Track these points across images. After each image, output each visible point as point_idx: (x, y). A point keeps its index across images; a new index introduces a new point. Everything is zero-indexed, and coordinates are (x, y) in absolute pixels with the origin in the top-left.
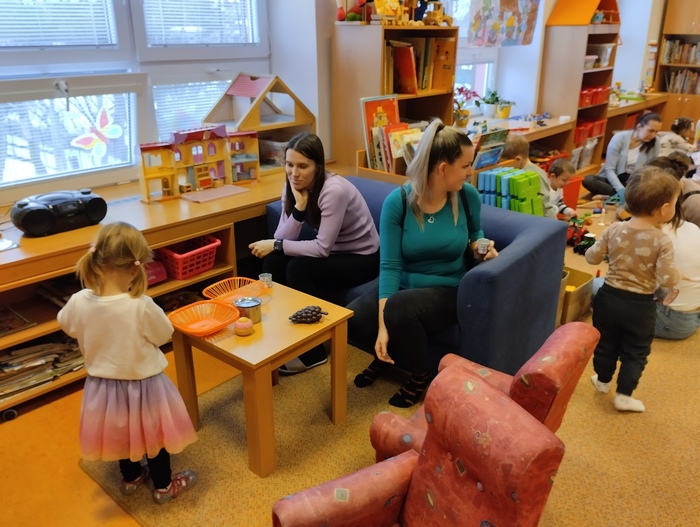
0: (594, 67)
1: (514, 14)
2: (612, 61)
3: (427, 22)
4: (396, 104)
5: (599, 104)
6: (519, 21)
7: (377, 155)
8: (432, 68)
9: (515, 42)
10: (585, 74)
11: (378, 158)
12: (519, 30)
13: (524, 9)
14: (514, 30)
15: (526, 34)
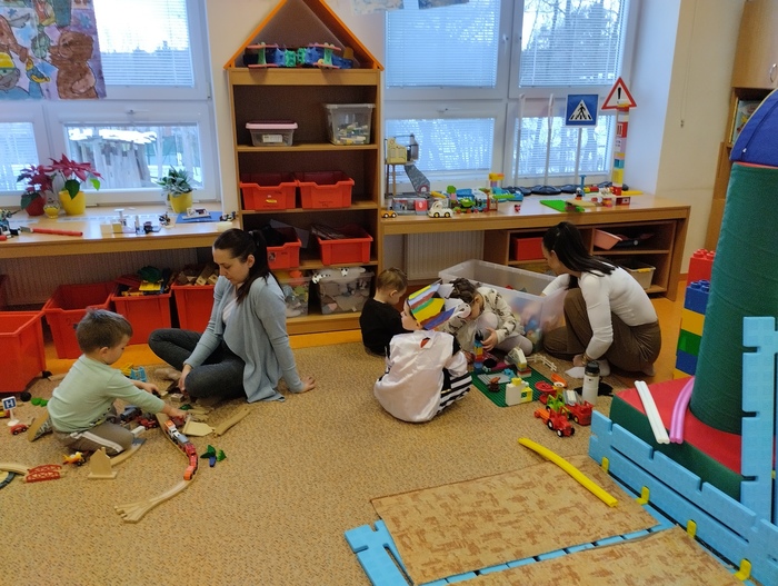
6: (26, 60)
13: (34, 41)
14: (19, 75)
15: (66, 81)
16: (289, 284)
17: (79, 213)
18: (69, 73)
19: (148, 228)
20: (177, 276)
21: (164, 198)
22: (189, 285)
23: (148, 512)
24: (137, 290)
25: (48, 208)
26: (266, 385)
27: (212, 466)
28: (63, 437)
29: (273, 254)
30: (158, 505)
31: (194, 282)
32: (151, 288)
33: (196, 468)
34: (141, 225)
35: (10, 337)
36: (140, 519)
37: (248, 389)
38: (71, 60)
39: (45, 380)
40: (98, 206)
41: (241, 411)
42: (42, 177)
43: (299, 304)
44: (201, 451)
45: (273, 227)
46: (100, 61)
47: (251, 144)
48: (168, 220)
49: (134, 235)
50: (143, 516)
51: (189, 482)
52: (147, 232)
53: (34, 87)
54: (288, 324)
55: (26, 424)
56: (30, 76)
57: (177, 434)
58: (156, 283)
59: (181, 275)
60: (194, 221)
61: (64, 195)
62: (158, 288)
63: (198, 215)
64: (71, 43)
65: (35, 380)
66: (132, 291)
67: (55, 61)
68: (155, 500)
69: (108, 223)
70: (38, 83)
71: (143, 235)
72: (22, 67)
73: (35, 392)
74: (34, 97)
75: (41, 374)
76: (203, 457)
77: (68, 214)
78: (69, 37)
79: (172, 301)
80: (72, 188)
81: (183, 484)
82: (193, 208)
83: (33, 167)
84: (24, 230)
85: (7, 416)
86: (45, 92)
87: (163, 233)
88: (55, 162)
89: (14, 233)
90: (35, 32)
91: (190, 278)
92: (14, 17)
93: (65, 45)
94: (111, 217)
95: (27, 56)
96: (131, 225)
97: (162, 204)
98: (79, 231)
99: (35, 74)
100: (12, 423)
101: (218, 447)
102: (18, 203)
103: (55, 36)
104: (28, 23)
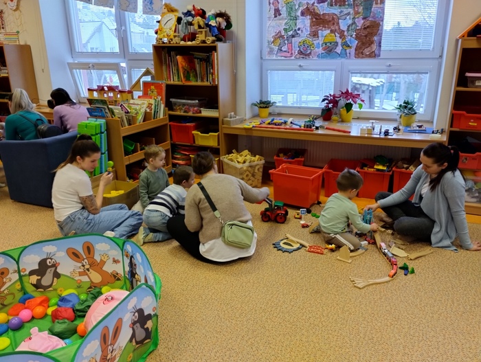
1: (333, 32)
4: (163, 86)
6: (342, 37)
12: (347, 45)
13: (349, 27)
14: (337, 46)
15: (360, 48)
16: (473, 180)
17: (349, 122)
18: (363, 44)
19: (387, 133)
20: (396, 163)
21: (398, 117)
22: (404, 170)
23: (367, 286)
24: (373, 168)
25: (334, 117)
26: (446, 239)
27: (406, 275)
28: (327, 235)
29: (466, 159)
30: (372, 284)
31: (407, 168)
32: (381, 167)
33: (396, 273)
34: (383, 131)
35: (309, 180)
36: (363, 288)
37: (433, 239)
38: (366, 36)
39: (318, 206)
40: (358, 118)
41: (426, 250)
42: (334, 101)
43: (477, 195)
44: (400, 264)
45: (469, 141)
46: (381, 36)
47: (466, 86)
48: (399, 130)
49: (378, 136)
50: (364, 287)
51: (391, 279)
52: (386, 135)
53: (343, 52)
54: (466, 206)
55: (309, 224)
56: (342, 46)
57: (386, 251)
58: (384, 166)
59: (400, 163)
60: (414, 132)
61: (344, 111)
62: (385, 168)
63: (418, 128)
64: (368, 27)
65: (313, 204)
66: (369, 168)
67: (357, 38)
68: (371, 281)
69: (365, 128)
70: (346, 50)
71: (382, 136)
72: (339, 41)
73: (313, 209)
74: (342, 57)
75: (316, 202)
76: (400, 268)
77: (343, 121)
78: (368, 24)
79: (392, 177)
80: (349, 107)
81: (388, 279)
82: (415, 125)
83: (330, 95)
84: (321, 127)
85: (300, 218)
86: (348, 54)
87: (394, 137)
88: (342, 93)
89: (317, 128)
90: (350, 22)
91: (405, 166)
92: (342, 14)
93: (365, 28)
94: (366, 125)
95: (343, 35)
96: (377, 130)
97: (395, 120)
98: (349, 131)
99: (345, 45)
100: (302, 222)
101: (411, 265)
102: (319, 113)
103: (360, 23)
104: (348, 17)
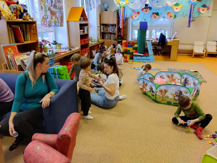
0: (83, 33)
1: (56, 17)
2: (88, 31)
3: (24, 19)
4: (16, 46)
5: (86, 43)
6: (58, 20)
7: (11, 65)
8: (29, 34)
9: (58, 26)
10: (80, 35)
11: (11, 66)
12: (58, 22)
15: (61, 23)
38: (62, 20)
64: (62, 16)
70: (58, 24)
92: (56, 11)
